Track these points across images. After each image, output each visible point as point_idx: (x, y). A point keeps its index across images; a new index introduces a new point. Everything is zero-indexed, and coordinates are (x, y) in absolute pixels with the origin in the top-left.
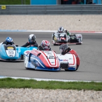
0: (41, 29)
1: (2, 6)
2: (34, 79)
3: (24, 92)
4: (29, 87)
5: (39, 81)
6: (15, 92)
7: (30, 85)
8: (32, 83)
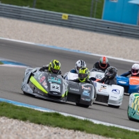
0: (111, 55)
1: (64, 14)
2: (91, 120)
3: (74, 135)
4: (82, 130)
5: (96, 124)
6: (62, 134)
7: (84, 127)
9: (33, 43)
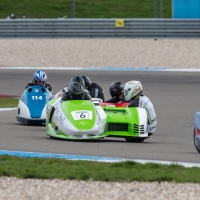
0: (193, 66)
1: (117, 20)
2: (179, 163)
3: (159, 189)
4: (169, 180)
5: (188, 168)
6: (141, 190)
7: (172, 176)
8: (175, 173)
9: (80, 68)
